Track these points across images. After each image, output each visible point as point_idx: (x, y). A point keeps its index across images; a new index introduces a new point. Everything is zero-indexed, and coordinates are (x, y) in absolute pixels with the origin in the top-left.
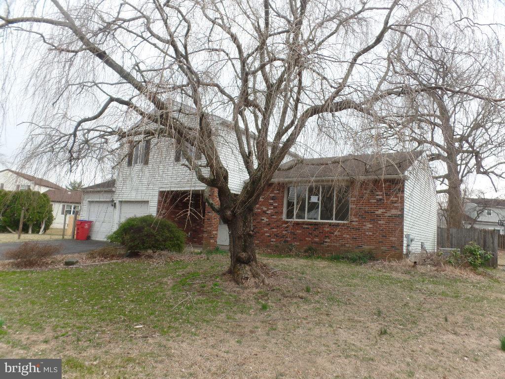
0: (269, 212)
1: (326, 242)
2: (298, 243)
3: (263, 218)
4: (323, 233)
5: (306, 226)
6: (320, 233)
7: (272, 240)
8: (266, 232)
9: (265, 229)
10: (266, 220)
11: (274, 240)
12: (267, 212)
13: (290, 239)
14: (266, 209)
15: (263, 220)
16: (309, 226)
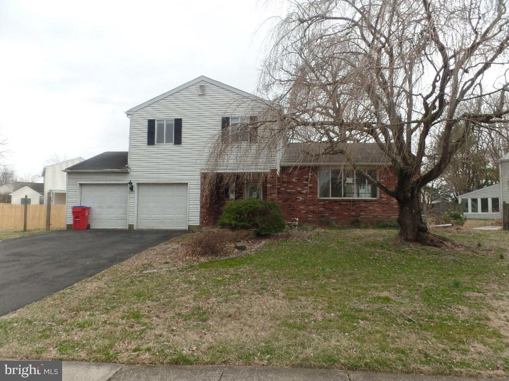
0: (304, 192)
1: (361, 215)
2: (336, 217)
3: (298, 197)
4: (358, 208)
5: (344, 203)
6: (357, 208)
7: (309, 216)
8: (303, 209)
9: (301, 207)
10: (301, 198)
11: (311, 216)
12: (302, 192)
13: (327, 215)
14: (300, 189)
15: (298, 199)
16: (348, 203)
